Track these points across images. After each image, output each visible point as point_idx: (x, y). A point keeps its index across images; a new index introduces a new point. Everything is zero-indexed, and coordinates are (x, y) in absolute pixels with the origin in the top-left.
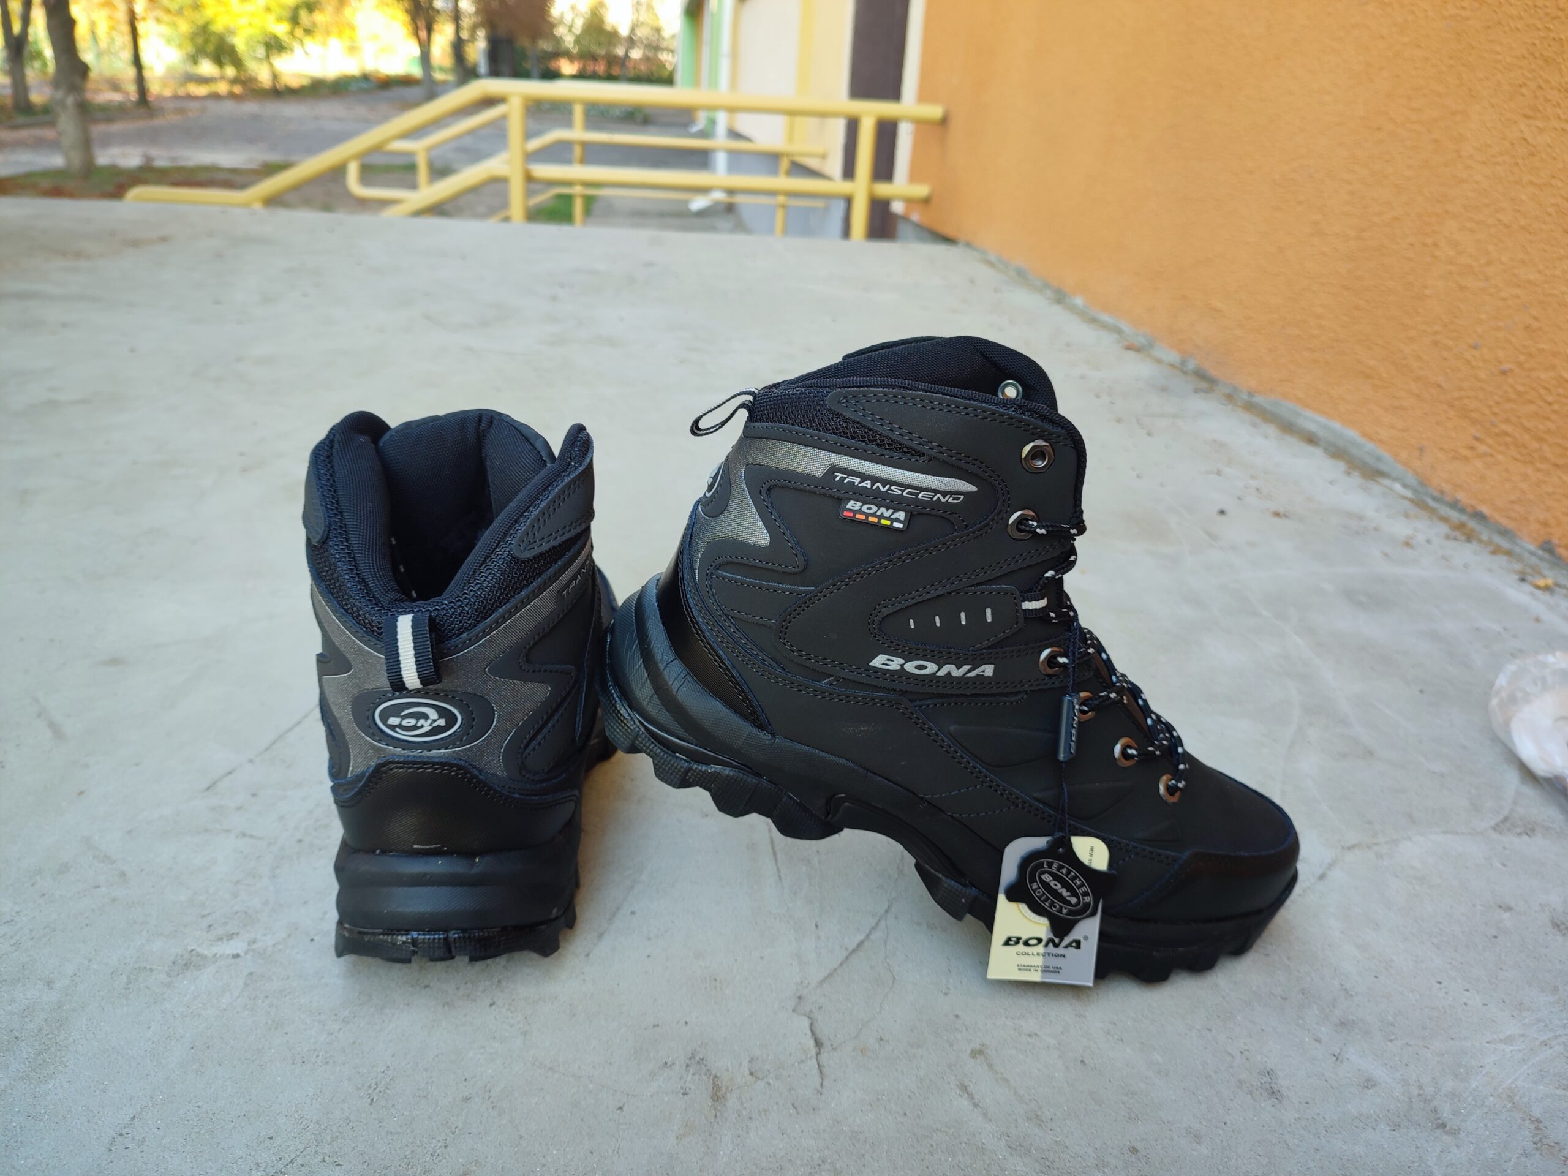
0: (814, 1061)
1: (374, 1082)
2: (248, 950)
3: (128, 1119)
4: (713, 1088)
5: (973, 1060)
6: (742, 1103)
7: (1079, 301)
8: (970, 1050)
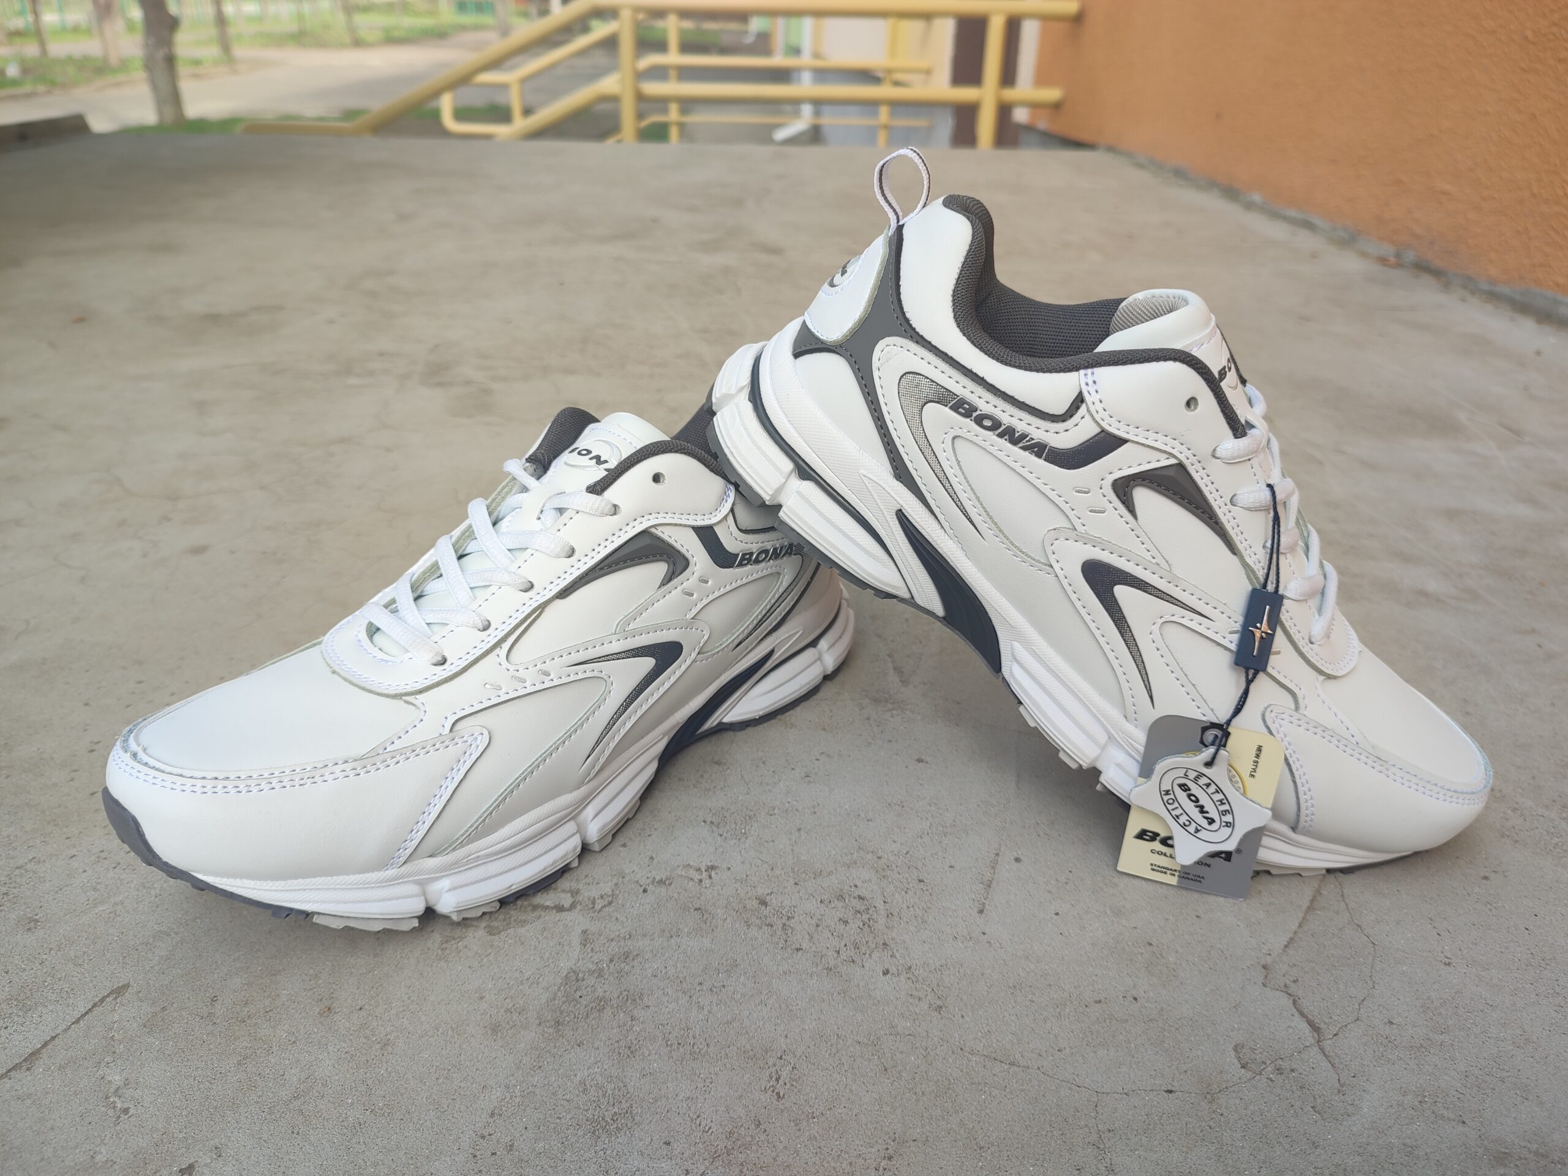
0: (1316, 1049)
1: (773, 1070)
2: (574, 902)
7: (1257, 197)
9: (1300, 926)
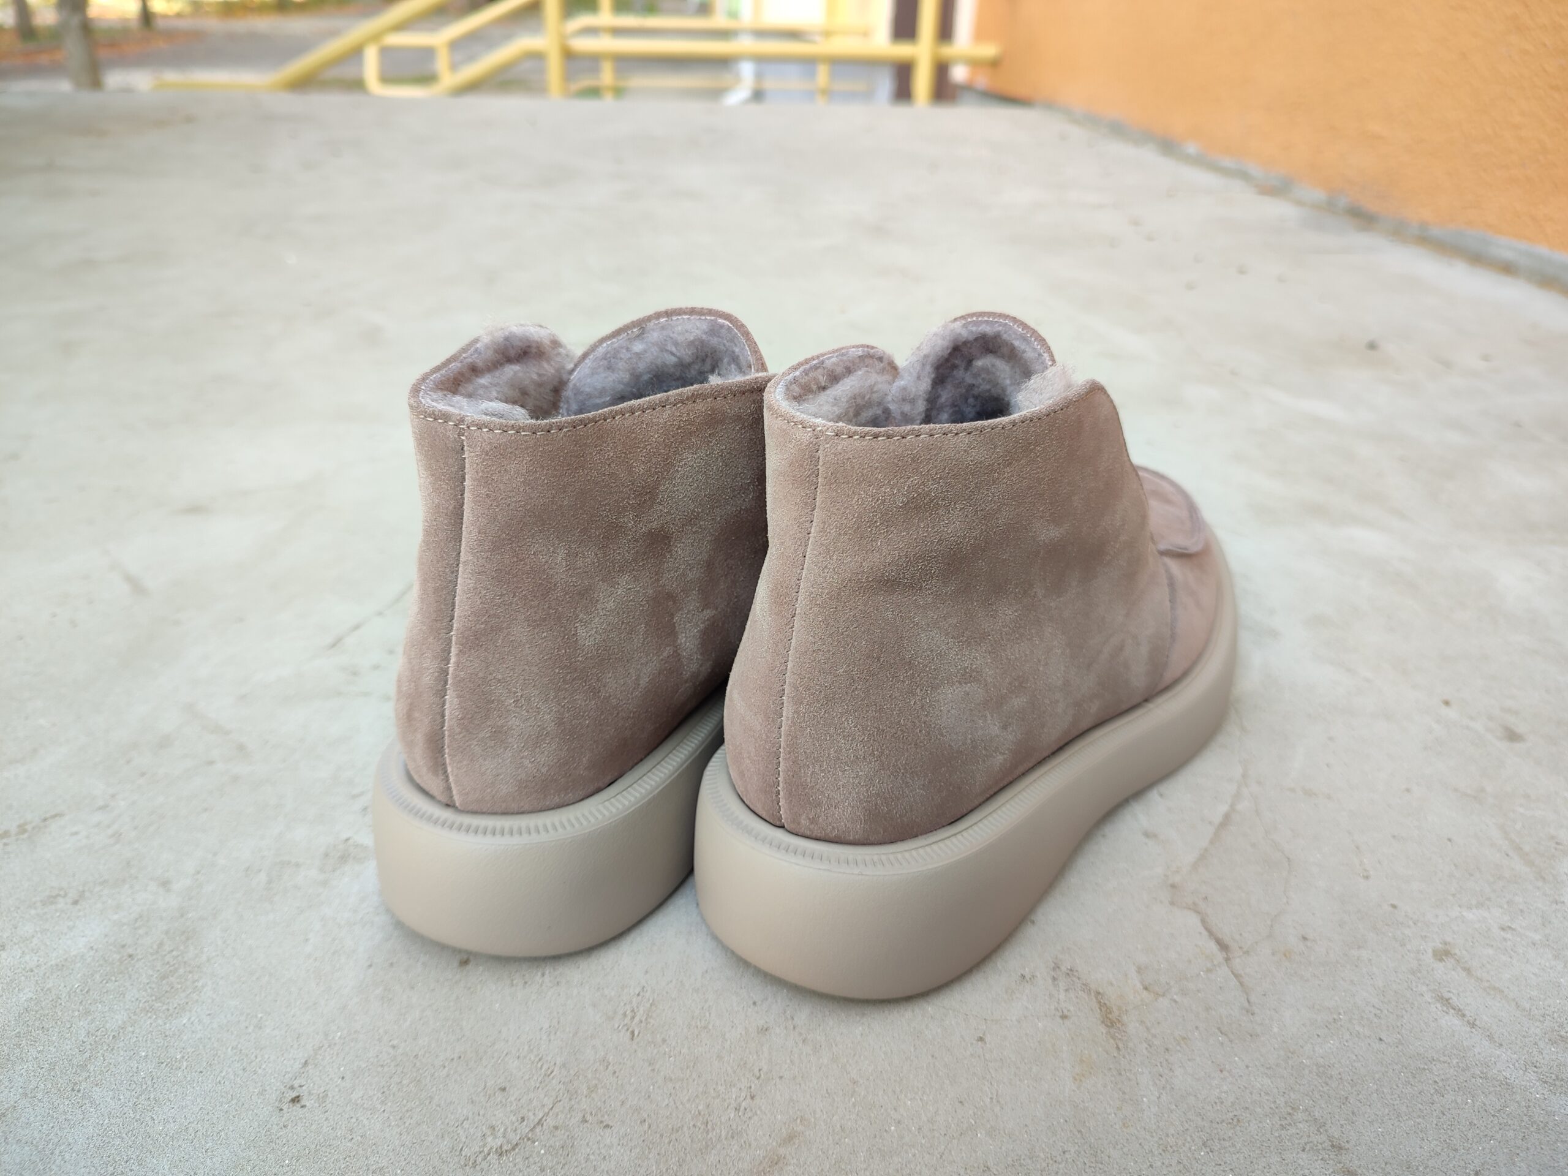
0: (1224, 968)
1: (629, 1008)
3: (297, 1066)
4: (1101, 1010)
5: (1441, 965)
6: (1148, 1029)
7: (1191, 150)
8: (1430, 951)
9: (1212, 842)
